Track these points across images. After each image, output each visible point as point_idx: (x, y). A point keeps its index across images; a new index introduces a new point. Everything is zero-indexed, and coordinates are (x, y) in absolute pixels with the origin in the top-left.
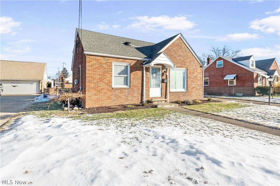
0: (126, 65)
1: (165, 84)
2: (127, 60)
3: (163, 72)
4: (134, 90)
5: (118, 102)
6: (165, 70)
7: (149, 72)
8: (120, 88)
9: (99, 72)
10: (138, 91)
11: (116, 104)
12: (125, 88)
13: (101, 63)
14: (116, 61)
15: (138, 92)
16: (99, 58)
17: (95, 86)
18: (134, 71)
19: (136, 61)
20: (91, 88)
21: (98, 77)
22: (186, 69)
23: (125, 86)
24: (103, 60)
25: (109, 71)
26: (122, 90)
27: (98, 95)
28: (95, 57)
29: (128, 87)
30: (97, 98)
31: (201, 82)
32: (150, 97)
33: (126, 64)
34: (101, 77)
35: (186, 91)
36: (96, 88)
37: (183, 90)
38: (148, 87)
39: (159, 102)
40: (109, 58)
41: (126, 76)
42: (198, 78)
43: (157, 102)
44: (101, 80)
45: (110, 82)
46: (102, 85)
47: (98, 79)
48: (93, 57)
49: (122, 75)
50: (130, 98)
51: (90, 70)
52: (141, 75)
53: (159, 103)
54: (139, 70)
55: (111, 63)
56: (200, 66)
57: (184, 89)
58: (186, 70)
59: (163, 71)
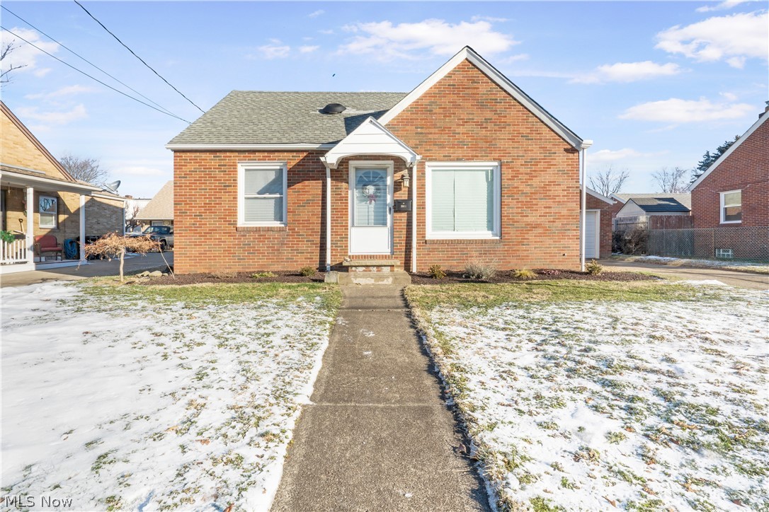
0: (278, 168)
1: (405, 215)
2: (276, 154)
3: (396, 179)
4: (297, 232)
5: (251, 265)
6: (405, 172)
7: (348, 183)
8: (256, 228)
9: (203, 189)
10: (310, 235)
11: (248, 268)
12: (271, 228)
13: (208, 168)
14: (245, 160)
15: (311, 238)
16: (203, 155)
17: (194, 224)
18: (298, 183)
19: (305, 154)
20: (185, 227)
21: (201, 202)
22: (496, 164)
23: (276, 222)
24: (212, 160)
25: (229, 186)
26: (262, 233)
27: (201, 245)
28: (193, 155)
29: (283, 225)
30: (198, 251)
31: (574, 205)
32: (349, 254)
33: (276, 166)
34: (207, 201)
35: (498, 238)
36: (198, 227)
37: (488, 235)
38: (344, 226)
39: (371, 268)
40: (228, 154)
41: (279, 196)
42: (556, 193)
43: (364, 268)
44: (208, 208)
45: (233, 212)
46: (210, 222)
47: (201, 207)
48: (188, 154)
49: (267, 195)
50: (286, 253)
51: (182, 186)
52: (320, 192)
53: (370, 271)
54: (314, 177)
55: (235, 166)
56: (566, 150)
57: (490, 232)
58: (499, 167)
59: (398, 175)
